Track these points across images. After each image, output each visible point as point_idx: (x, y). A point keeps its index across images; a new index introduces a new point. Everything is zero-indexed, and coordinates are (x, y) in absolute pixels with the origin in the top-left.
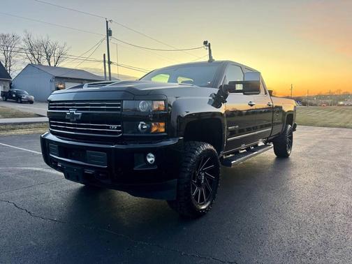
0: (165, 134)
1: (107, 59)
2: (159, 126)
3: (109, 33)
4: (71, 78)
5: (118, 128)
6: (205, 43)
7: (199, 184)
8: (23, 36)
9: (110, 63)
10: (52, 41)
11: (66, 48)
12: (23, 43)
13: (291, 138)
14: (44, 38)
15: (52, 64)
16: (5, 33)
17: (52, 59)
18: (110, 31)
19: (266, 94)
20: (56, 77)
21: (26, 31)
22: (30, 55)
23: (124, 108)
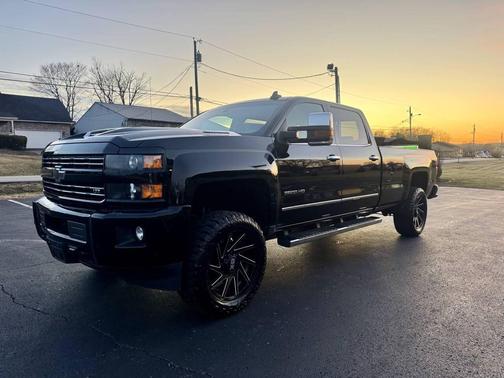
0: (163, 200)
1: (194, 94)
2: (153, 190)
3: (198, 58)
4: (149, 121)
5: (101, 192)
6: (330, 67)
7: (226, 270)
8: (90, 65)
9: (198, 99)
10: (127, 71)
11: (145, 80)
12: (90, 75)
13: (424, 208)
14: (118, 68)
15: (127, 102)
16: (68, 63)
17: (126, 95)
18: (199, 56)
19: (370, 142)
20: (129, 119)
21: (94, 59)
22: (99, 91)
23: (107, 165)
